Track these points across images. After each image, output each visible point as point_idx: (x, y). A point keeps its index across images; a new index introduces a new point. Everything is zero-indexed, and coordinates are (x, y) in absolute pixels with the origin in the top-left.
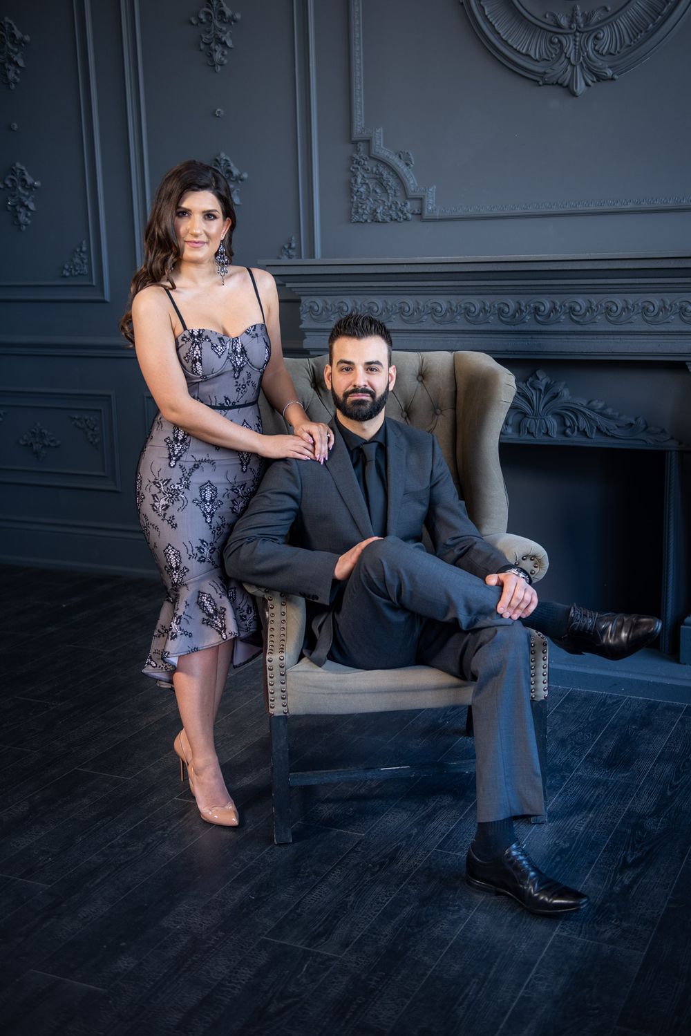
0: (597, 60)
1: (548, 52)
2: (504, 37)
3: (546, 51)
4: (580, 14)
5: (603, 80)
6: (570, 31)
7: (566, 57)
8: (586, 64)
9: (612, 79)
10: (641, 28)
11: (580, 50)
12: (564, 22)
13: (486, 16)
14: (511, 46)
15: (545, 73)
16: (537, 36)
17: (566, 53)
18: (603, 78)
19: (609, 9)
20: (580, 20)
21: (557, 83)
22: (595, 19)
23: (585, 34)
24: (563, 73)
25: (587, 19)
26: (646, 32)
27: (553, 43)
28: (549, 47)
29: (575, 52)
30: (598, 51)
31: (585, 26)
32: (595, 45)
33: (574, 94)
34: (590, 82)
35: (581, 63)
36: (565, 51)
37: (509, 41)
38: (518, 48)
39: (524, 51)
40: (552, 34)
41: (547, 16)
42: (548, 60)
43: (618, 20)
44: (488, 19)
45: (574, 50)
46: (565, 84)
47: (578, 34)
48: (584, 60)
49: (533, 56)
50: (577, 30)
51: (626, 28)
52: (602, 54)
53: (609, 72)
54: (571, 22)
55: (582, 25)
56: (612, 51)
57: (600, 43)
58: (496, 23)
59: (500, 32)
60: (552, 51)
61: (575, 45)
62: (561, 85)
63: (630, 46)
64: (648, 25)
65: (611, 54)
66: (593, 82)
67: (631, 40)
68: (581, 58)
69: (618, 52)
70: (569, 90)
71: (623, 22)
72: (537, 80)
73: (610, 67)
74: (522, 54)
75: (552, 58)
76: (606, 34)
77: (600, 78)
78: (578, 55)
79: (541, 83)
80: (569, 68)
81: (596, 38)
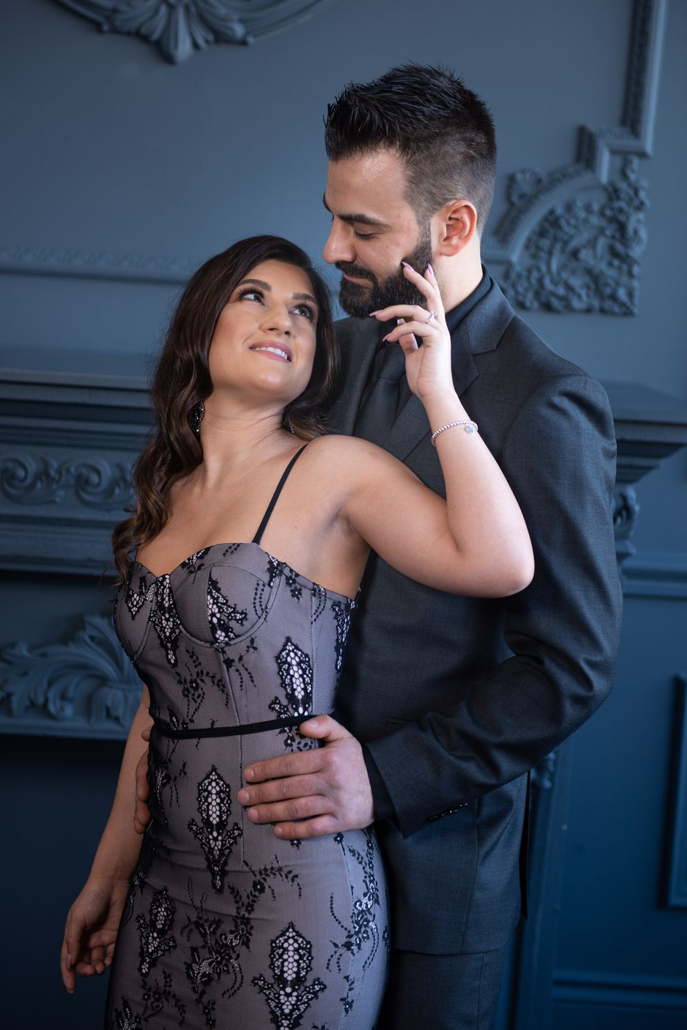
0: (216, 4)
5: (225, 42)
8: (197, 8)
9: (243, 43)
15: (115, 11)
18: (228, 38)
21: (137, 34)
24: (152, 17)
33: (170, 59)
34: (201, 42)
35: (187, 5)
46: (155, 36)
53: (239, 30)
62: (144, 38)
66: (207, 42)
70: (162, 52)
72: (99, 22)
73: (242, 21)
77: (220, 37)
79: (106, 28)
80: (164, 9)
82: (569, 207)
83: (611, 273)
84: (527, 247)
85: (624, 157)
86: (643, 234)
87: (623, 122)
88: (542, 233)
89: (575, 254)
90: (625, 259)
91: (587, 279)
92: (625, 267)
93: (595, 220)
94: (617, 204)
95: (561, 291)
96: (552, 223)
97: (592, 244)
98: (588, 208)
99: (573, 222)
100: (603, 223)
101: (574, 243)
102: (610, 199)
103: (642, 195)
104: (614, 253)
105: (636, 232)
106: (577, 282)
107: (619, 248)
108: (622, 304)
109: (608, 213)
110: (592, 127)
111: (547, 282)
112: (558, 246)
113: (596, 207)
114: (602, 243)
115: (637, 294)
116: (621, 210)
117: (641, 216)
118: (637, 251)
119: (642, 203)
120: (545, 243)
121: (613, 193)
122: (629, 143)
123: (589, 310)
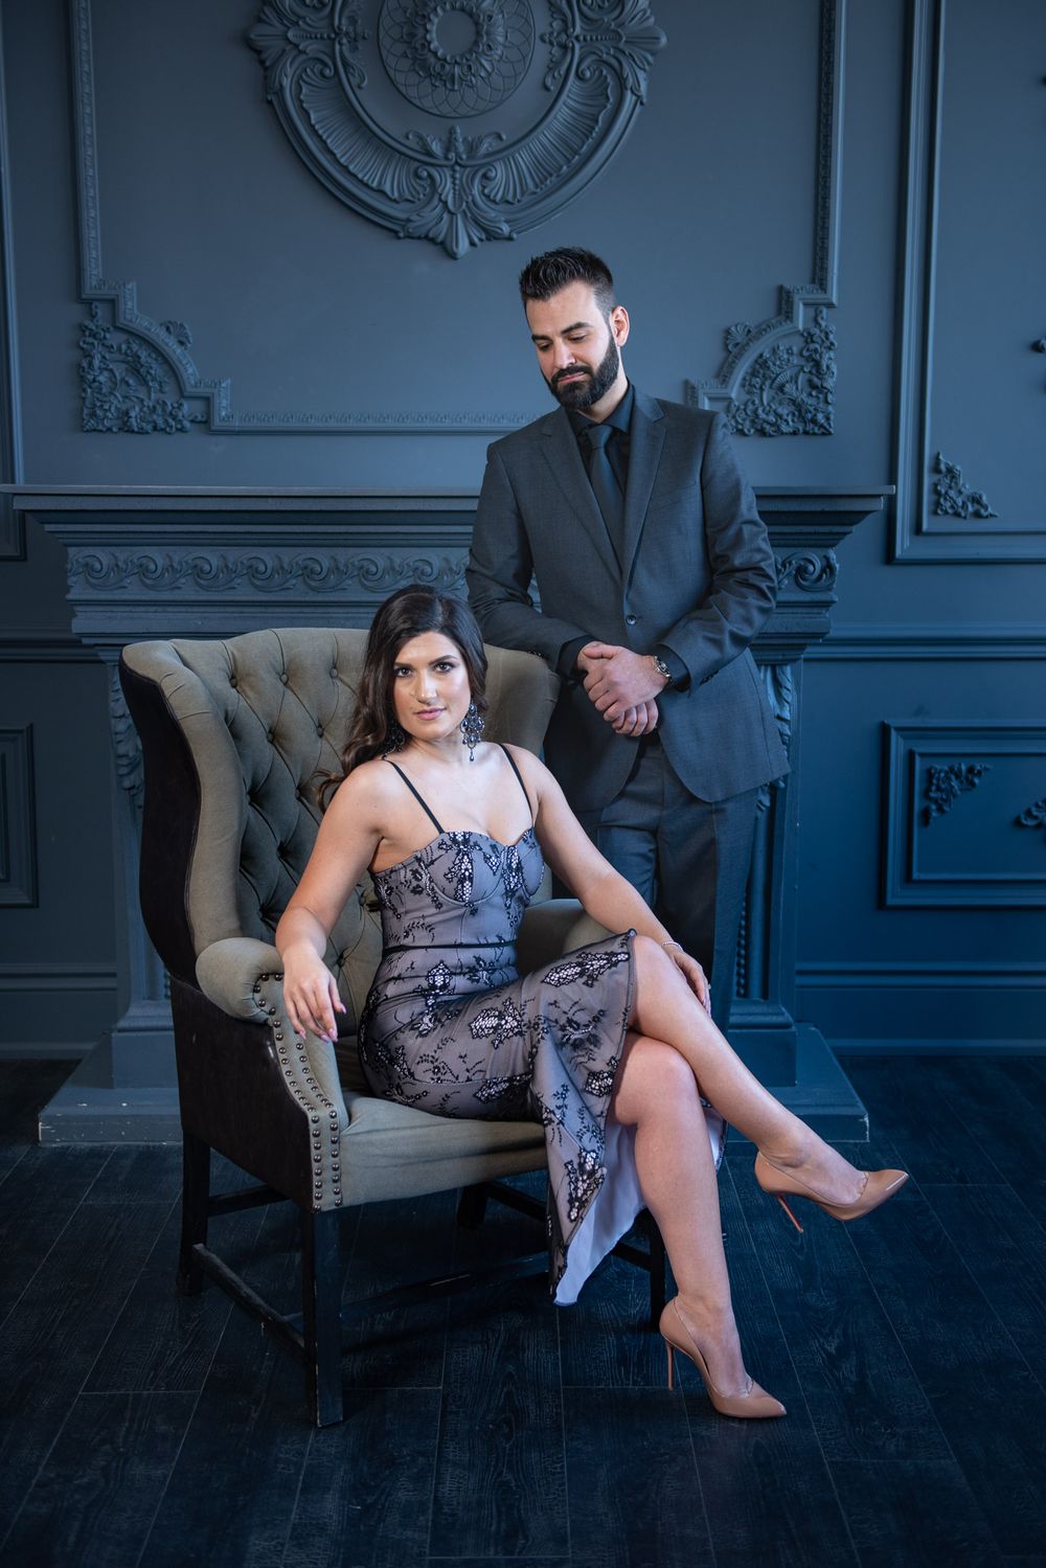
0: (487, 209)
1: (414, 193)
2: (342, 161)
3: (408, 188)
4: (461, 140)
5: (495, 238)
6: (446, 163)
7: (440, 200)
8: (472, 213)
9: (510, 239)
10: (552, 172)
11: (461, 193)
12: (436, 148)
13: (313, 126)
14: (355, 176)
15: (409, 220)
16: (394, 163)
17: (440, 195)
18: (497, 236)
19: (504, 137)
20: (461, 148)
21: (426, 237)
22: (484, 148)
23: (468, 170)
24: (437, 224)
25: (472, 148)
26: (557, 176)
27: (420, 178)
28: (413, 181)
29: (454, 194)
30: (488, 197)
31: (468, 158)
32: (484, 187)
33: (453, 256)
34: (476, 240)
35: (464, 211)
36: (439, 191)
37: (351, 168)
38: (366, 178)
39: (375, 185)
40: (416, 164)
41: (411, 136)
42: (412, 202)
43: (517, 155)
44: (316, 132)
45: (452, 191)
46: (439, 240)
47: (457, 168)
48: (468, 206)
49: (389, 193)
50: (456, 163)
51: (528, 168)
52: (494, 201)
53: (506, 229)
54: (447, 150)
55: (464, 157)
56: (510, 198)
57: (492, 184)
58: (328, 137)
59: (336, 151)
60: (418, 188)
61: (454, 183)
62: (432, 241)
63: (535, 193)
64: (561, 167)
65: (507, 202)
66: (481, 240)
67: (537, 186)
68: (464, 204)
69: (519, 201)
70: (447, 250)
71: (523, 158)
72: (395, 230)
73: (507, 222)
74: (372, 189)
75: (419, 200)
76: (499, 173)
77: (491, 235)
78: (458, 198)
79: (401, 235)
80: (446, 216)
81: (485, 176)
82: (774, 351)
83: (810, 401)
84: (743, 386)
85: (815, 307)
86: (834, 368)
87: (813, 280)
88: (754, 374)
89: (781, 388)
90: (821, 389)
91: (792, 408)
92: (821, 396)
93: (795, 360)
94: (812, 346)
95: (772, 418)
96: (761, 363)
97: (794, 379)
98: (789, 351)
99: (778, 363)
100: (803, 362)
101: (780, 380)
102: (806, 342)
103: (831, 337)
104: (812, 385)
105: (828, 367)
106: (784, 411)
107: (816, 381)
108: (822, 426)
109: (805, 353)
110: (787, 286)
111: (760, 411)
112: (768, 383)
113: (795, 349)
114: (802, 378)
115: (832, 417)
116: (816, 350)
117: (832, 354)
118: (830, 383)
119: (832, 344)
120: (757, 381)
121: (808, 337)
122: (819, 296)
123: (795, 433)
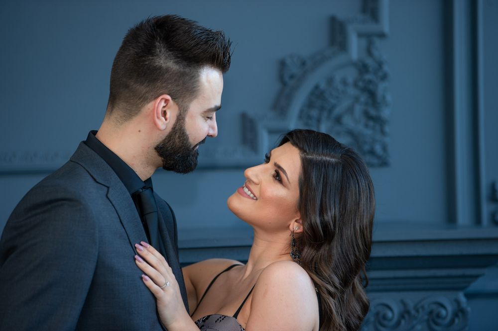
83: (368, 132)
85: (369, 38)
86: (389, 98)
87: (364, 10)
88: (310, 105)
89: (339, 120)
90: (378, 120)
93: (352, 91)
94: (368, 77)
96: (318, 94)
97: (350, 110)
98: (344, 82)
100: (358, 92)
101: (337, 111)
102: (361, 73)
103: (386, 67)
104: (369, 117)
105: (384, 98)
107: (373, 112)
108: (379, 157)
109: (361, 84)
110: (340, 17)
112: (325, 114)
113: (350, 80)
114: (358, 109)
115: (390, 148)
116: (370, 81)
117: (387, 84)
118: (386, 113)
119: (386, 74)
120: (314, 113)
121: (363, 68)
122: (371, 27)
